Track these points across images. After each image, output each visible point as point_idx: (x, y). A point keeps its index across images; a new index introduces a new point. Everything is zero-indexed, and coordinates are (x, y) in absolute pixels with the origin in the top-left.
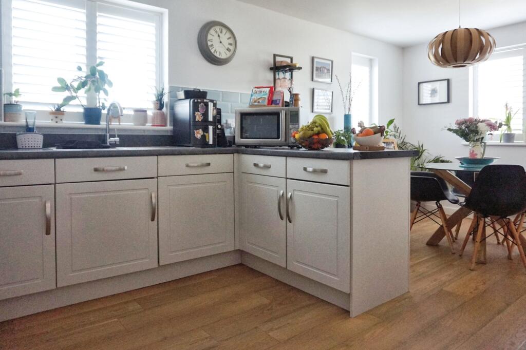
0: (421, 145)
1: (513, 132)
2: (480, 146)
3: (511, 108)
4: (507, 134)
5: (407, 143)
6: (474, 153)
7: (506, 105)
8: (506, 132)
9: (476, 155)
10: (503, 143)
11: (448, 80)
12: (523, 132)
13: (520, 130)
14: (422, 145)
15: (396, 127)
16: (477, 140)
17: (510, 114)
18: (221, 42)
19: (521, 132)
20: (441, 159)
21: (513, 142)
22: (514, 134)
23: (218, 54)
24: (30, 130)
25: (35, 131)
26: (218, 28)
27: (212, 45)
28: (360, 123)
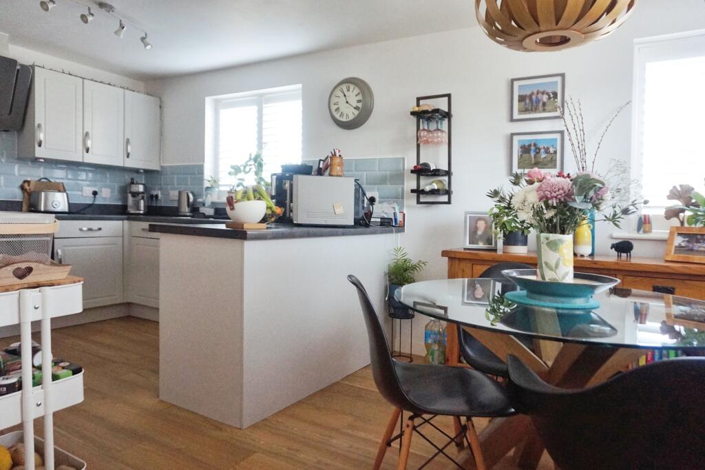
18: (347, 102)
23: (345, 117)
24: (204, 205)
25: (206, 205)
26: (344, 87)
27: (338, 108)
28: (679, 189)
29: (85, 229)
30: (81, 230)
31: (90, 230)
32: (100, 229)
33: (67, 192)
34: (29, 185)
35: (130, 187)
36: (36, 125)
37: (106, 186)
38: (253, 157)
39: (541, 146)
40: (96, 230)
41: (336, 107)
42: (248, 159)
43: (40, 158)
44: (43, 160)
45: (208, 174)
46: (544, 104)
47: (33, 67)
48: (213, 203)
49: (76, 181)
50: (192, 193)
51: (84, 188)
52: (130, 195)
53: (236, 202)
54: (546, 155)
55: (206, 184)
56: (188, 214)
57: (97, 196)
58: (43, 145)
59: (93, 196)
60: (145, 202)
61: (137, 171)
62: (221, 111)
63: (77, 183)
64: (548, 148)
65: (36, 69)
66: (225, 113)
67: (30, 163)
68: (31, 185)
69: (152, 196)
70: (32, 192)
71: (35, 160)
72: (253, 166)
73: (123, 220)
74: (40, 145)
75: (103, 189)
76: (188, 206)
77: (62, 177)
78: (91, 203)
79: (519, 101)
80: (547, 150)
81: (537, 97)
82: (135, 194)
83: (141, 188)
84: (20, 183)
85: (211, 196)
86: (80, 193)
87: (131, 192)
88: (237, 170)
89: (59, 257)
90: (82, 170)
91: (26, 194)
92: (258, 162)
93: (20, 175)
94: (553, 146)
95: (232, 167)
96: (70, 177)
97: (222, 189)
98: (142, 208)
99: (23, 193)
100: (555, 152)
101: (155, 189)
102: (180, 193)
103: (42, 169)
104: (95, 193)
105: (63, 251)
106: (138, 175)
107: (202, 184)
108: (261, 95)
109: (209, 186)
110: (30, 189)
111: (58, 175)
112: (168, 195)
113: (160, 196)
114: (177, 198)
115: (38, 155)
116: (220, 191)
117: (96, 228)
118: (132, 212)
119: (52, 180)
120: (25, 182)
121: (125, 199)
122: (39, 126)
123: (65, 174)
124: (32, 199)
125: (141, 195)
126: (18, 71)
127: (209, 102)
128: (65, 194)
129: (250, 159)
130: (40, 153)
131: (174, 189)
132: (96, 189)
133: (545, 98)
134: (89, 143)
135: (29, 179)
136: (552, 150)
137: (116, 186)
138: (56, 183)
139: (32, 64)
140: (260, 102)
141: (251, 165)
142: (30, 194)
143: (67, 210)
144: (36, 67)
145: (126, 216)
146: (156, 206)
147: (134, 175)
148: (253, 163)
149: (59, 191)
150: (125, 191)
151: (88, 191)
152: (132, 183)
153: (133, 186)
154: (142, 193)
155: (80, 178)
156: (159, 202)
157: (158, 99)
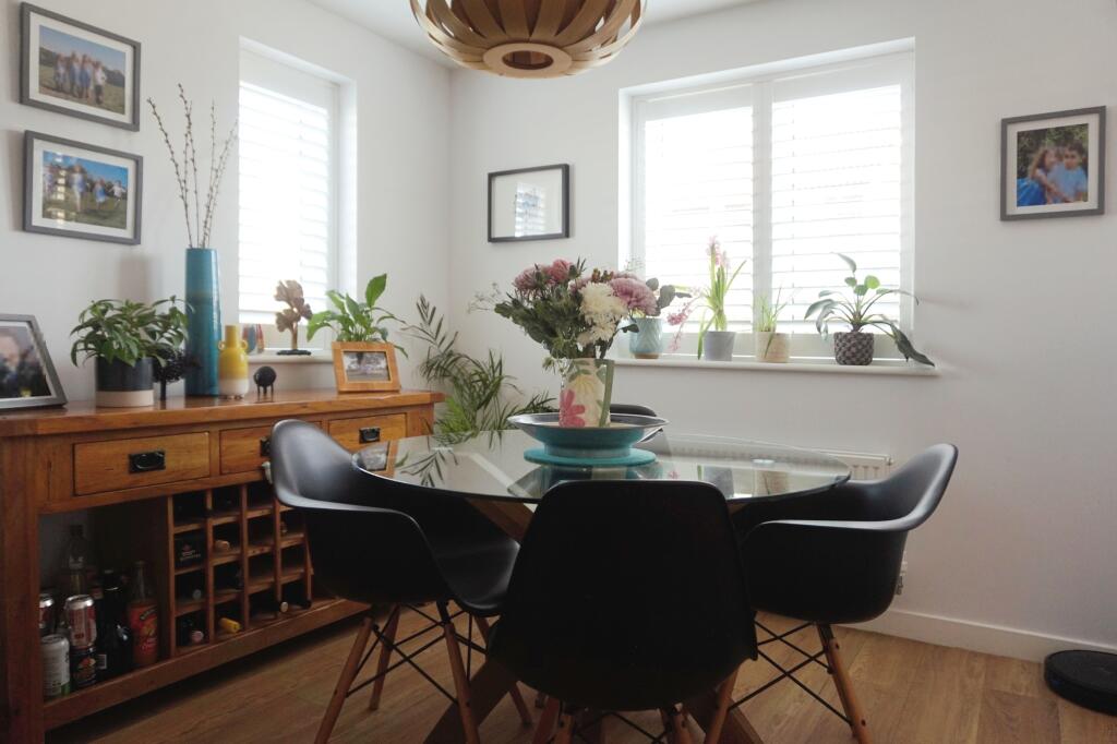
0: (496, 362)
1: (730, 328)
2: (593, 375)
3: (724, 258)
4: (715, 335)
5: (460, 356)
6: (575, 403)
7: (713, 248)
8: (712, 328)
9: (581, 409)
10: (704, 361)
11: (566, 169)
12: (754, 329)
13: (748, 322)
14: (500, 363)
15: (426, 307)
16: (588, 351)
17: (721, 276)
19: (748, 329)
20: (546, 405)
21: (730, 359)
22: (734, 334)
28: (286, 285)
39: (96, 178)
46: (98, 90)
54: (108, 198)
64: (111, 186)
79: (42, 62)
80: (108, 191)
81: (82, 68)
94: (120, 182)
100: (124, 196)
133: (100, 77)
136: (117, 190)
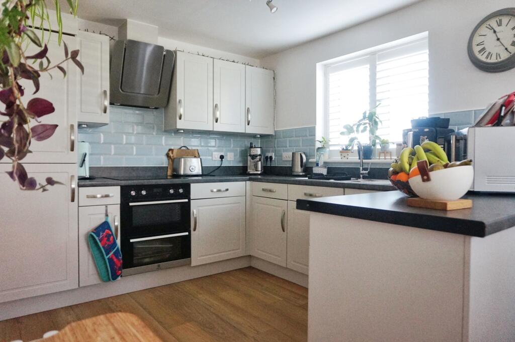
18: (498, 39)
23: (494, 57)
24: (317, 165)
25: (319, 165)
26: (493, 23)
27: (484, 49)
29: (215, 190)
30: (212, 191)
31: (219, 191)
32: (227, 190)
33: (201, 157)
34: (172, 153)
35: (250, 151)
36: (178, 100)
37: (231, 151)
38: (367, 115)
40: (224, 191)
41: (481, 47)
42: (362, 118)
43: (181, 129)
44: (182, 131)
45: (319, 135)
47: (175, 52)
48: (325, 163)
49: (206, 148)
50: (304, 153)
51: (214, 153)
52: (249, 158)
53: (432, 170)
55: (318, 145)
56: (301, 174)
57: (223, 159)
58: (182, 118)
59: (220, 160)
60: (261, 163)
61: (254, 136)
62: (330, 75)
63: (208, 149)
65: (178, 53)
66: (333, 77)
67: (173, 134)
68: (174, 153)
69: (267, 158)
70: (175, 158)
71: (177, 131)
72: (367, 125)
73: (245, 181)
74: (180, 119)
75: (228, 154)
76: (301, 166)
77: (197, 145)
78: (219, 165)
82: (254, 157)
83: (258, 151)
84: (166, 151)
85: (323, 156)
86: (211, 158)
87: (250, 155)
88: (350, 130)
89: (195, 216)
90: (211, 138)
91: (170, 160)
92: (372, 120)
93: (166, 145)
95: (345, 127)
96: (202, 144)
97: (332, 148)
98: (260, 170)
99: (169, 160)
101: (269, 152)
102: (293, 154)
103: (182, 138)
104: (222, 157)
105: (198, 211)
106: (255, 140)
107: (314, 146)
108: (373, 54)
109: (320, 147)
110: (173, 156)
111: (194, 143)
112: (281, 156)
113: (274, 157)
114: (291, 159)
115: (178, 127)
116: (330, 151)
117: (225, 189)
118: (251, 173)
119: (189, 148)
120: (170, 150)
121: (246, 161)
122: (180, 101)
123: (199, 143)
124: (175, 164)
125: (259, 157)
126: (164, 56)
127: (319, 67)
128: (199, 159)
129: (364, 118)
130: (180, 124)
131: (286, 151)
132: (222, 154)
134: (218, 114)
135: (172, 148)
137: (239, 149)
138: (193, 150)
139: (175, 49)
140: (372, 60)
141: (365, 124)
142: (173, 160)
143: (200, 173)
144: (178, 52)
145: (248, 177)
146: (271, 167)
147: (252, 140)
148: (368, 121)
149: (195, 157)
150: (245, 154)
151: (217, 155)
152: (251, 147)
153: (252, 149)
154: (260, 155)
155: (209, 145)
156: (273, 163)
157: (272, 72)
